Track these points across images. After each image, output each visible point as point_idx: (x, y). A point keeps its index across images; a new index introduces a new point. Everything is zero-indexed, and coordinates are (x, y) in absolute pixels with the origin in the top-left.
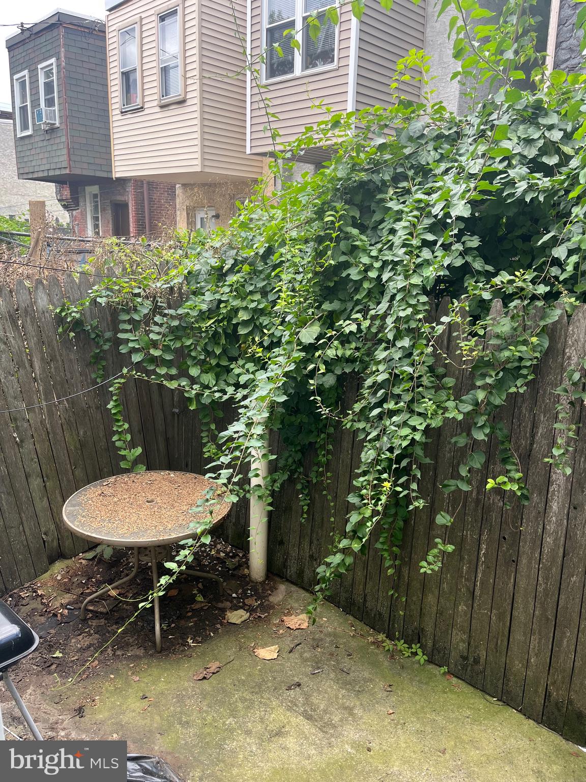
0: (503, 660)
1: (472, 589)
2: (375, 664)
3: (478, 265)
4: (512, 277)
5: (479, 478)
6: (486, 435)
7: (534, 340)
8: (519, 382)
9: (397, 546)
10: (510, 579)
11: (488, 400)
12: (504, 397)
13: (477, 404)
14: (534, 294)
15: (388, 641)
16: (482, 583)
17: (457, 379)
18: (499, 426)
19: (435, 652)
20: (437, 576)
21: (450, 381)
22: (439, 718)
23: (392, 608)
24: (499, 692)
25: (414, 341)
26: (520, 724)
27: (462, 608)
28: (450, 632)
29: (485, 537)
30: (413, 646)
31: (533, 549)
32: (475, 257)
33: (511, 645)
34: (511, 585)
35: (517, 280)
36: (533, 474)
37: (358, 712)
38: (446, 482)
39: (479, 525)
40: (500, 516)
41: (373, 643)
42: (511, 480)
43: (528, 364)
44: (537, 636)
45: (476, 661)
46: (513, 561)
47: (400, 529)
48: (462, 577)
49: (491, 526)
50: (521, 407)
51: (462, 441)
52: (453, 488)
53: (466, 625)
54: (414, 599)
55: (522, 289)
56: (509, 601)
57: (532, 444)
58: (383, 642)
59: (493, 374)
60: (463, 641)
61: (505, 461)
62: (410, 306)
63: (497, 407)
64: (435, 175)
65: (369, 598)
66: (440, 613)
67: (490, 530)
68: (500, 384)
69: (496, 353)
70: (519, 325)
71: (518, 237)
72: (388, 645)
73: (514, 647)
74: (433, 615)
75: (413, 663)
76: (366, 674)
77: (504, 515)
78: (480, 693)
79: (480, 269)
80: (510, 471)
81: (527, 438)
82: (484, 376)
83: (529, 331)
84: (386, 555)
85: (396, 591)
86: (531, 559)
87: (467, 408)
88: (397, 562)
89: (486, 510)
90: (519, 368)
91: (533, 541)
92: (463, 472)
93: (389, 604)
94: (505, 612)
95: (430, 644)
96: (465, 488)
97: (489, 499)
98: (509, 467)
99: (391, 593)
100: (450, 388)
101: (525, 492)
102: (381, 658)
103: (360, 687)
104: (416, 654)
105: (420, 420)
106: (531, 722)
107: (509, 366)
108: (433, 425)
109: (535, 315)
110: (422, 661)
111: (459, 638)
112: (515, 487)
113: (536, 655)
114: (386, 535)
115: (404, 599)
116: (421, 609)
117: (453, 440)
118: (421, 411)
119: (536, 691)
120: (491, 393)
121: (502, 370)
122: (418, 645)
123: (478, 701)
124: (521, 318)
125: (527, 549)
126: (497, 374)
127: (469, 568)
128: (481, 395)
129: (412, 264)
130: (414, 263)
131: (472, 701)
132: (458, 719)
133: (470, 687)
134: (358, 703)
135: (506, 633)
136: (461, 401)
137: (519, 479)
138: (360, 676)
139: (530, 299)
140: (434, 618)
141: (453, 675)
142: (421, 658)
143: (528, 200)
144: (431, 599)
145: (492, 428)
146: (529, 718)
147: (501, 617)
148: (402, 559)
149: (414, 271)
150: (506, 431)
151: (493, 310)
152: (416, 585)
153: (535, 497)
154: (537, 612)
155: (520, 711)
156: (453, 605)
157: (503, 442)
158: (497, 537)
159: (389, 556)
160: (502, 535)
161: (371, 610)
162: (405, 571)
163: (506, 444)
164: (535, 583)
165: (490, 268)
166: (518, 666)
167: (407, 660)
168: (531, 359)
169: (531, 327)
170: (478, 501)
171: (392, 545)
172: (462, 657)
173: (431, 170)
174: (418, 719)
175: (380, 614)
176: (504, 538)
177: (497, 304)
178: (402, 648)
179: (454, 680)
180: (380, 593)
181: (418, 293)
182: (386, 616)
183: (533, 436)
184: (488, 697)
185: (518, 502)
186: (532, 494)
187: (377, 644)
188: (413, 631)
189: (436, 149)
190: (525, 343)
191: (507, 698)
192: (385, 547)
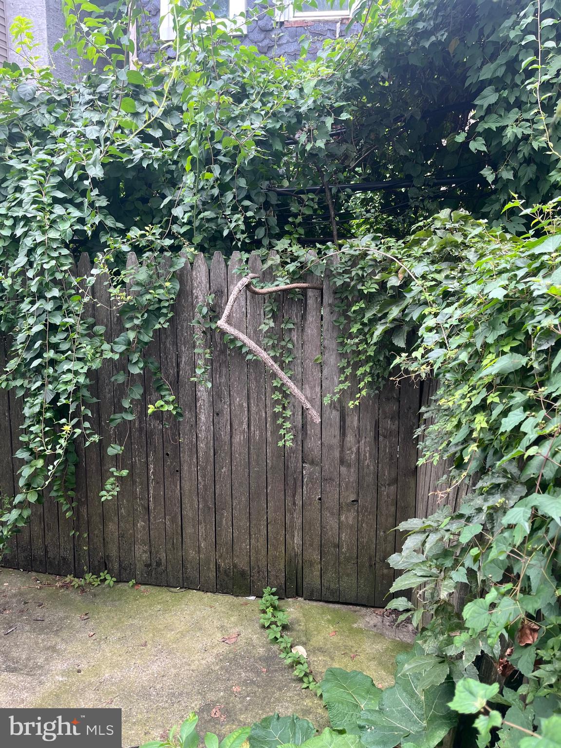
0: (180, 554)
1: (146, 506)
2: (67, 603)
3: (110, 222)
4: (143, 232)
5: (139, 409)
6: (141, 369)
7: (168, 284)
8: (162, 320)
9: (72, 490)
10: (176, 487)
11: (138, 339)
12: (151, 334)
13: (129, 343)
14: (162, 247)
15: (76, 579)
16: (154, 498)
17: (106, 326)
18: (150, 361)
19: (122, 571)
20: (114, 505)
21: (100, 329)
22: (136, 622)
23: (76, 549)
24: (181, 581)
25: (62, 292)
26: (201, 599)
27: (141, 524)
28: (133, 548)
29: (151, 459)
30: (101, 574)
31: (191, 456)
32: (105, 215)
33: (185, 540)
34: (178, 492)
35: (147, 234)
36: (183, 395)
37: (61, 646)
38: (112, 417)
39: (145, 449)
40: (161, 437)
41: (62, 587)
42: (167, 402)
43: (167, 304)
44: (203, 525)
45: (159, 564)
46: (177, 471)
47: (72, 473)
48: (136, 498)
49: (155, 447)
50: (165, 342)
51: (121, 378)
52: (118, 421)
53: (146, 537)
54: (96, 532)
55: (152, 242)
56: (178, 505)
57: (178, 372)
58: (71, 582)
59: (139, 316)
60: (145, 552)
61: (159, 389)
62: (53, 258)
63: (146, 343)
64: (53, 138)
65: (50, 548)
66: (121, 536)
67: (155, 451)
68: (146, 324)
69: (139, 298)
70: (154, 273)
71: (138, 199)
72: (77, 582)
73: (188, 541)
74: (116, 540)
75: (104, 588)
76: (61, 614)
77: (165, 436)
78: (166, 589)
79: (112, 226)
80: (165, 396)
81: (174, 368)
82: (131, 319)
83: (163, 277)
84: (62, 500)
85: (77, 530)
86: (190, 465)
87: (121, 348)
88: (74, 505)
89: (149, 435)
90: (159, 309)
91: (191, 450)
92: (126, 404)
93: (72, 546)
94: (176, 515)
95: (116, 566)
96: (130, 417)
97: (150, 425)
98: (163, 393)
99: (71, 534)
100: (101, 335)
101: (179, 410)
102: (73, 596)
103: (58, 627)
104: (105, 579)
105: (81, 364)
106: (209, 594)
107: (151, 308)
108: (94, 367)
109: (165, 264)
110: (112, 583)
111: (141, 551)
112: (171, 408)
113: (205, 540)
114: (59, 482)
115: (86, 535)
116: (104, 540)
117: (112, 379)
118: (80, 356)
119: (209, 568)
120: (139, 332)
121: (146, 312)
122: (106, 572)
123: (165, 595)
124: (154, 267)
125: (186, 457)
126: (142, 316)
127: (142, 488)
128: (132, 335)
129: (47, 221)
130: (49, 219)
131: (160, 597)
132: (151, 615)
133: (156, 587)
134: (59, 640)
135: (180, 532)
136: (115, 343)
137: (173, 401)
138: (56, 618)
139: (159, 251)
140: (117, 544)
141: (140, 584)
142: (110, 581)
143: (145, 165)
144: (112, 527)
145: (145, 363)
146: (207, 592)
147: (173, 521)
148: (79, 500)
149: (51, 227)
150: (156, 364)
151: (129, 262)
152: (96, 519)
153: (187, 414)
154: (201, 506)
155: (199, 590)
156: (132, 526)
157: (155, 373)
158: (161, 455)
159: (65, 500)
160: (165, 453)
161: (54, 559)
162: (84, 511)
163: (158, 374)
164: (196, 483)
165: (120, 225)
166: (192, 554)
167: (98, 588)
168: (167, 300)
169: (163, 275)
170: (141, 429)
171: (67, 489)
172: (145, 566)
173: (49, 132)
174: (117, 629)
175: (64, 559)
176: (168, 454)
177: (132, 257)
178: (91, 580)
179: (142, 588)
180: (62, 540)
181: (58, 247)
182: (71, 558)
183: (178, 365)
184: (172, 589)
185: (175, 420)
186: (184, 412)
187: (66, 586)
188: (99, 561)
189: (50, 113)
190: (161, 287)
191: (187, 584)
192: (60, 493)
